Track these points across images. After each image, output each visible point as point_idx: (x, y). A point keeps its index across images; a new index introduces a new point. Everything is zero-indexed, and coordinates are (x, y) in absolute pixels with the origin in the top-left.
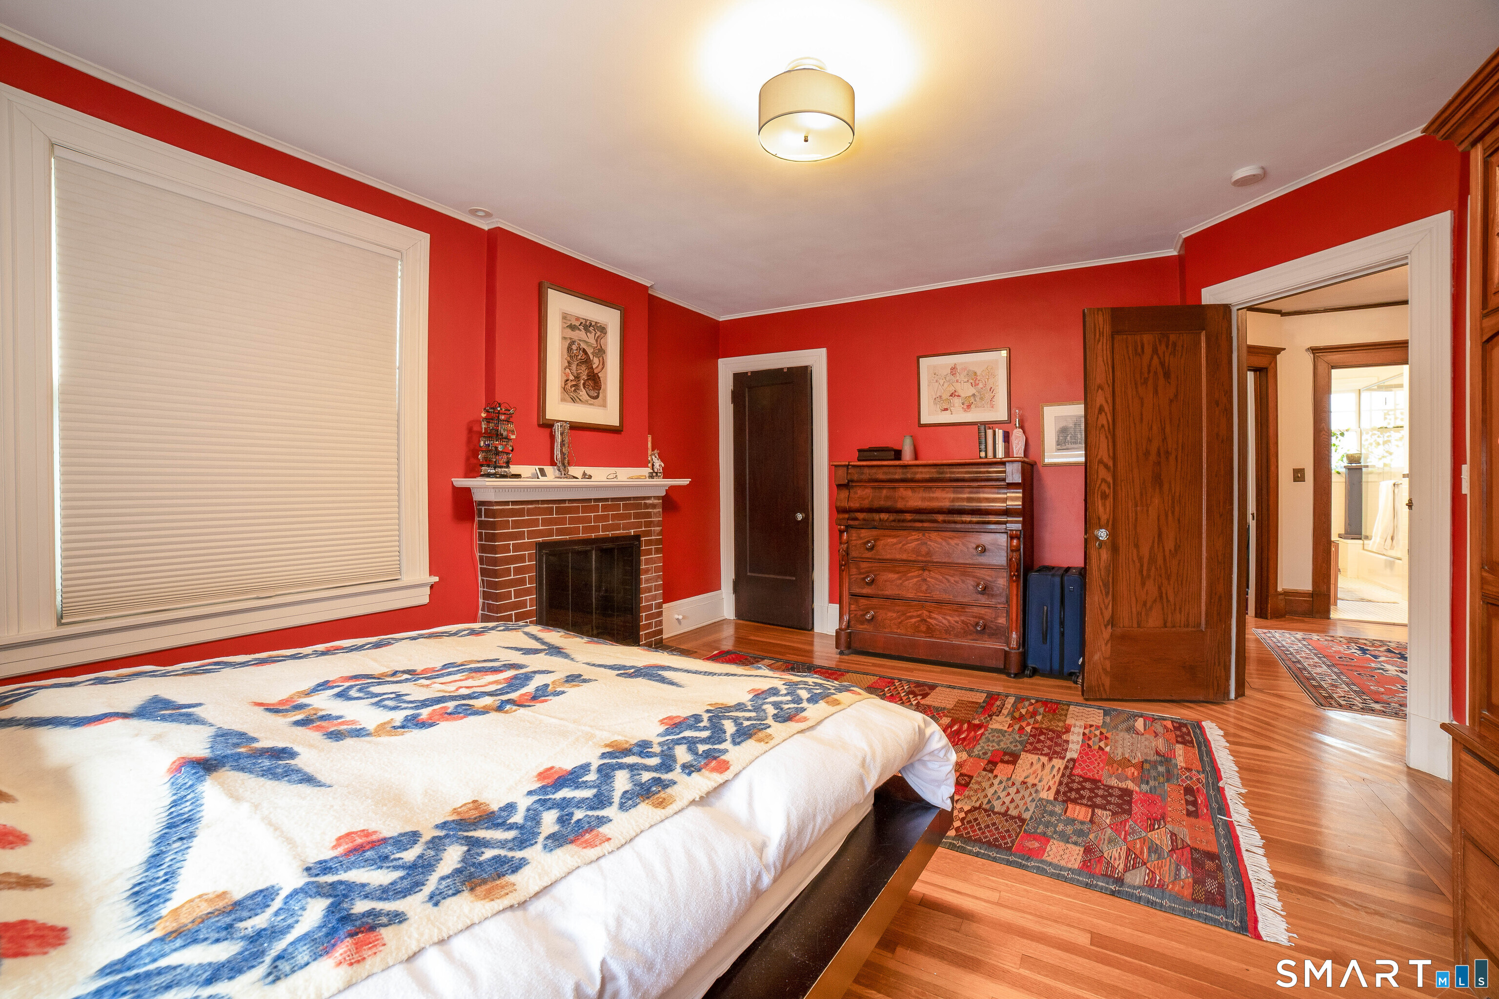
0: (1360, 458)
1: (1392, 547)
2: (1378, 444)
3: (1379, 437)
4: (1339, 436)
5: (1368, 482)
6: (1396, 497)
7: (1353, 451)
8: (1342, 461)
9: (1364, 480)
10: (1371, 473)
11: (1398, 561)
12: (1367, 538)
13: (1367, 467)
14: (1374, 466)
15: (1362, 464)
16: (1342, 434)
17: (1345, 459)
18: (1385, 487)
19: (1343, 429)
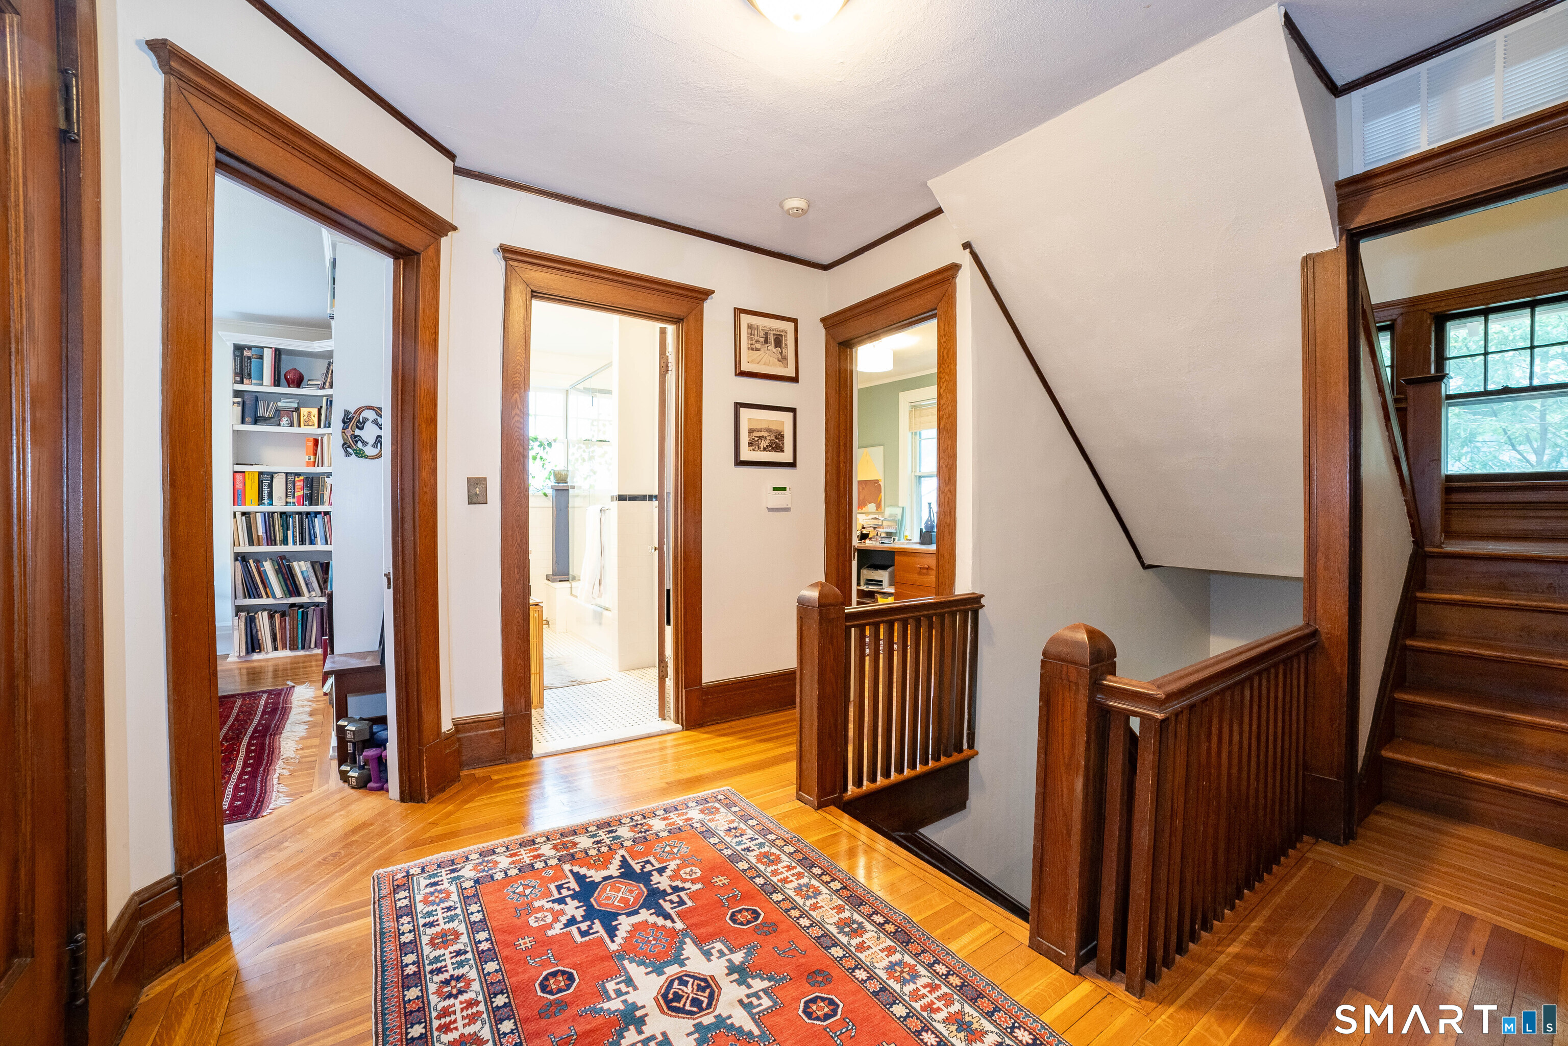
0: (567, 476)
1: (600, 595)
2: (584, 460)
3: (584, 451)
4: (546, 447)
5: (574, 507)
6: (603, 527)
7: (560, 467)
8: (549, 479)
9: (570, 505)
10: (577, 496)
11: (606, 612)
12: (574, 578)
13: (573, 487)
14: (580, 487)
15: (569, 484)
16: (550, 444)
17: (552, 477)
18: (592, 512)
19: (551, 439)
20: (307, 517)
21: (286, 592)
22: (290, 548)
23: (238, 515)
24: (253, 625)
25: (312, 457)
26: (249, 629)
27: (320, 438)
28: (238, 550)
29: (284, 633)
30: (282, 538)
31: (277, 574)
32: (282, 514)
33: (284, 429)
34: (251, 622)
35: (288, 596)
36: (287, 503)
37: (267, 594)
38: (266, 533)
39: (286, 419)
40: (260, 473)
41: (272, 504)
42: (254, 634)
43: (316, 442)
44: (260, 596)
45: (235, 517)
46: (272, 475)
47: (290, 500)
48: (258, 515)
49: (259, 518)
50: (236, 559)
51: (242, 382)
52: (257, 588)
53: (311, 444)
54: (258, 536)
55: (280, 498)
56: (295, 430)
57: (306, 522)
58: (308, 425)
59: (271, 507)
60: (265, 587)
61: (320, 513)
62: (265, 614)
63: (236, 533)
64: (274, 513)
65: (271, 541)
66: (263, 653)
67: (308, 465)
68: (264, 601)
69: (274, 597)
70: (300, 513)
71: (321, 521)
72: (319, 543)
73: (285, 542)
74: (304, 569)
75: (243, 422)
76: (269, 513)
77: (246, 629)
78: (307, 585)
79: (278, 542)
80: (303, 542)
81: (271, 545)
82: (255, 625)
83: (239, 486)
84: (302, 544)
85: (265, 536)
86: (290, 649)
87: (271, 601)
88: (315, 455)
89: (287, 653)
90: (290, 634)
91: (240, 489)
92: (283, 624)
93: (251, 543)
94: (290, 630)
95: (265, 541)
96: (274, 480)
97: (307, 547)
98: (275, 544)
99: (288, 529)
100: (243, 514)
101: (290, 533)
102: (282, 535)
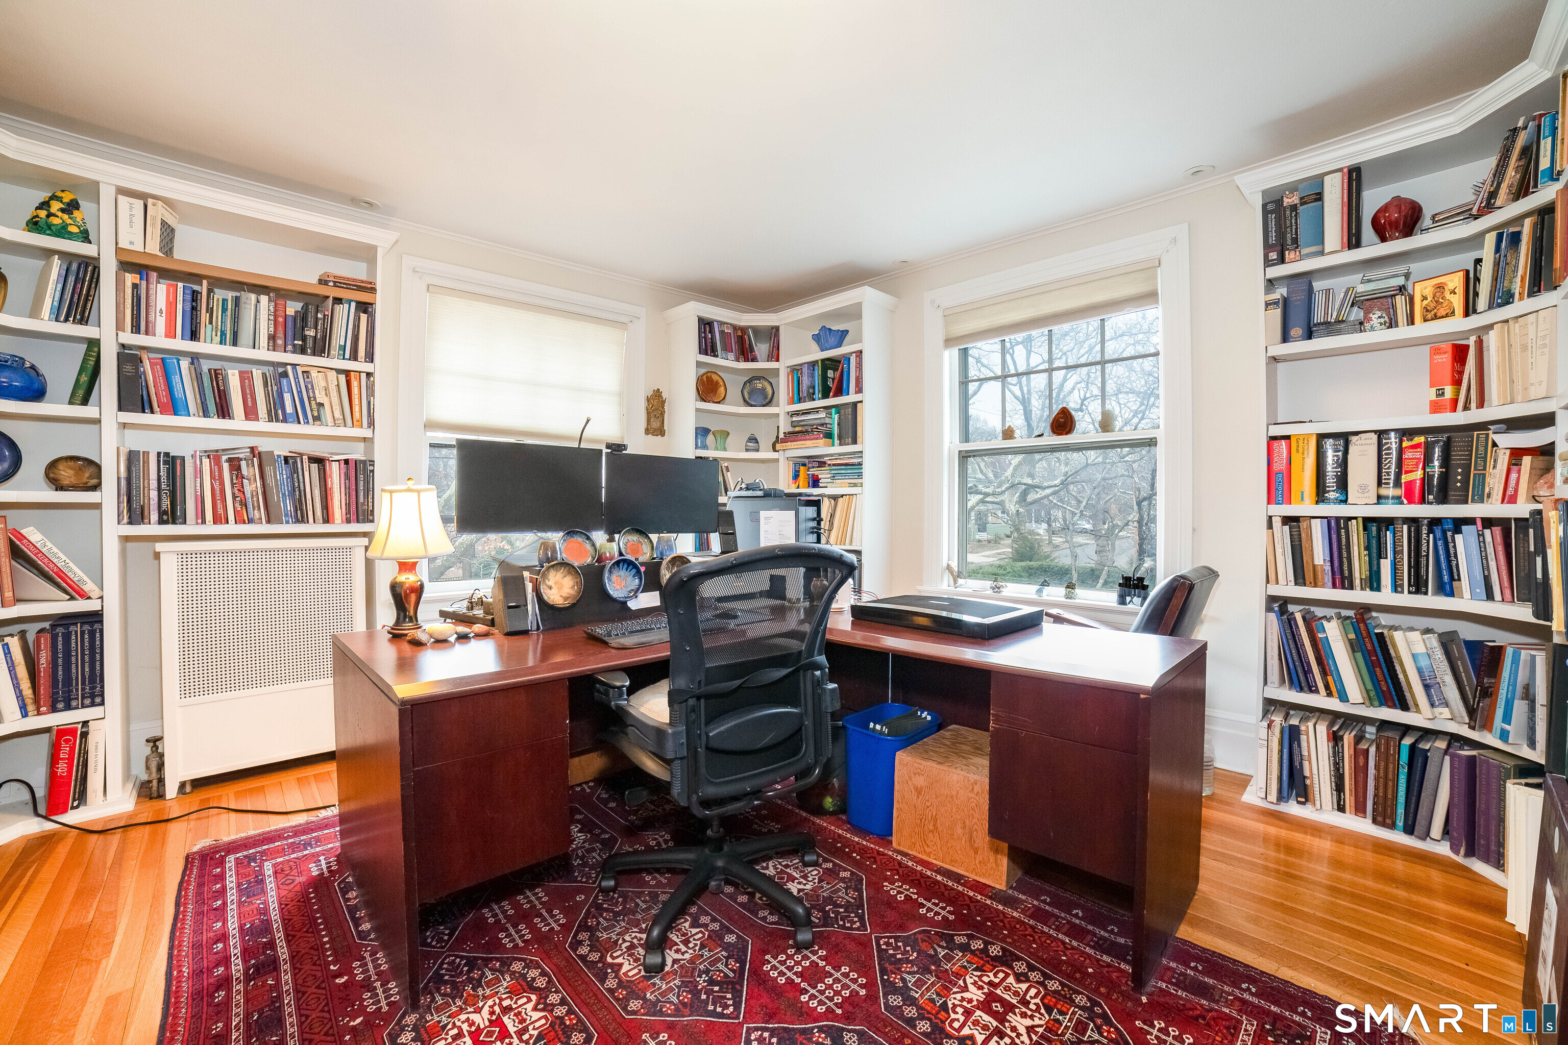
20: (1430, 531)
21: (1372, 694)
22: (1386, 596)
23: (1277, 522)
24: (1295, 745)
25: (1449, 392)
26: (1286, 751)
27: (1472, 341)
28: (1274, 590)
29: (1361, 779)
30: (1365, 574)
31: (1354, 651)
32: (1367, 521)
33: (1378, 335)
34: (1292, 736)
35: (1376, 703)
36: (1379, 497)
37: (1327, 687)
38: (1332, 561)
39: (1379, 314)
40: (1321, 437)
41: (1345, 501)
42: (1297, 764)
43: (1460, 353)
44: (1313, 689)
45: (1270, 526)
46: (1345, 438)
47: (1390, 491)
48: (1316, 524)
49: (1318, 531)
50: (1269, 609)
51: (1282, 260)
52: (1308, 671)
53: (1446, 359)
54: (1314, 566)
55: (1363, 488)
56: (1403, 332)
57: (1429, 542)
58: (1435, 317)
59: (1343, 506)
60: (1324, 673)
61: (1470, 521)
62: (1322, 728)
63: (1271, 557)
64: (1350, 519)
65: (1343, 580)
66: (1309, 806)
67: (1436, 408)
68: (1319, 700)
69: (1344, 698)
70: (1413, 521)
71: (1473, 540)
72: (1467, 594)
73: (1373, 583)
74: (1420, 649)
75: (1285, 339)
76: (1338, 519)
77: (1281, 752)
78: (1427, 687)
79: (1357, 582)
80: (1418, 586)
81: (1343, 587)
82: (1299, 746)
83: (1280, 465)
84: (1418, 592)
85: (1328, 568)
86: (1374, 821)
87: (1333, 704)
88: (1457, 383)
89: (1364, 826)
90: (1376, 788)
91: (1280, 472)
92: (1361, 760)
93: (1300, 578)
94: (1377, 779)
95: (1328, 579)
96: (1352, 449)
97: (1432, 601)
98: (1351, 587)
99: (1381, 555)
100: (1287, 520)
101: (1386, 566)
102: (1365, 567)
